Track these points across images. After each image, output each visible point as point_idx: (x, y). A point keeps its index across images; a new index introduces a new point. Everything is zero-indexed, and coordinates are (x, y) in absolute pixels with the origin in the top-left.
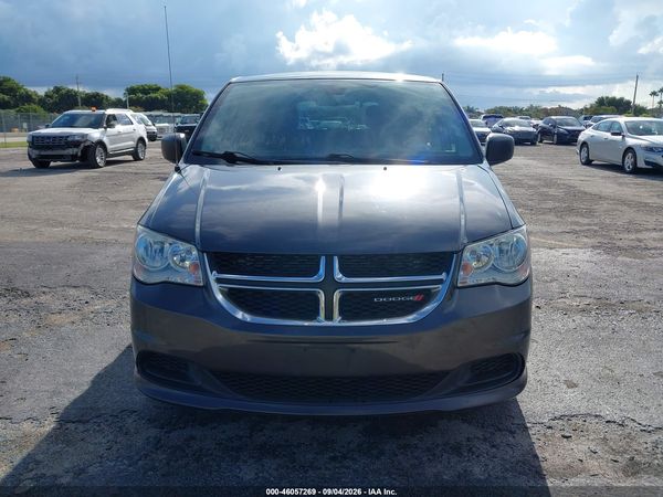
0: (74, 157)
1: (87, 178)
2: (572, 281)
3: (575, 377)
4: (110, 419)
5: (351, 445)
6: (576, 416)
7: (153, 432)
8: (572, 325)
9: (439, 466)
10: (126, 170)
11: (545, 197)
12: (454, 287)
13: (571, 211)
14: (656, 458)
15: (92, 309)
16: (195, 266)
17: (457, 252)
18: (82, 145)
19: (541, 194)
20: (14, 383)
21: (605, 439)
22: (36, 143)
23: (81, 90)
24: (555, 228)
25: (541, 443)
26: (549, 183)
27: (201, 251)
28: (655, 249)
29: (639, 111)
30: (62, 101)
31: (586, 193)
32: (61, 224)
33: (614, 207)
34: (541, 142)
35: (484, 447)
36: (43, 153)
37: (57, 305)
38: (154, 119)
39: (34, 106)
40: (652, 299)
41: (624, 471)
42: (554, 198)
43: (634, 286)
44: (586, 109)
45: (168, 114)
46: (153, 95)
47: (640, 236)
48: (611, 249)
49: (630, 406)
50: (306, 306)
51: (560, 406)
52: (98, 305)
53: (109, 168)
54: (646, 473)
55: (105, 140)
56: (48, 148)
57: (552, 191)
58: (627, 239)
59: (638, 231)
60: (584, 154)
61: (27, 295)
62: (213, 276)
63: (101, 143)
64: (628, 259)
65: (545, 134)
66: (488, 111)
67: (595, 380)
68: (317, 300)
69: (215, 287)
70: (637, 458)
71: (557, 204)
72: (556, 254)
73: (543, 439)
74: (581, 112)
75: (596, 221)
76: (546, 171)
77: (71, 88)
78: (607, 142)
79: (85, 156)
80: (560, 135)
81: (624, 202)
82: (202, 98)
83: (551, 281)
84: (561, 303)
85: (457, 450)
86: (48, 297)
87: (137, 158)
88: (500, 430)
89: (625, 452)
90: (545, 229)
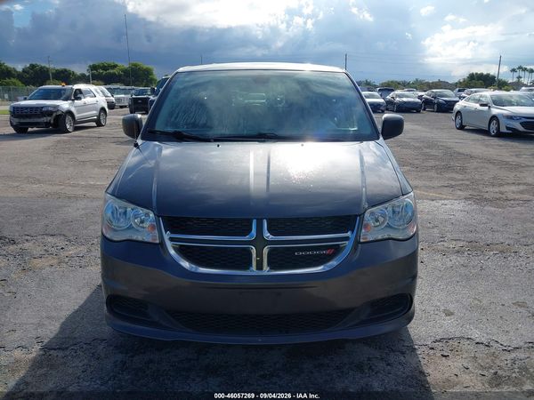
0: (47, 124)
1: (59, 141)
2: (449, 227)
3: (451, 307)
4: (85, 346)
5: (277, 366)
6: (452, 339)
7: (120, 357)
8: (449, 264)
9: (346, 381)
10: (91, 135)
11: (428, 157)
12: (357, 242)
13: (448, 168)
14: (514, 372)
15: (67, 254)
16: (153, 227)
17: (360, 216)
18: (54, 115)
19: (425, 154)
20: (6, 317)
21: (475, 357)
22: (17, 113)
23: (52, 66)
24: (436, 183)
25: (426, 362)
26: (432, 144)
27: (157, 216)
28: (514, 200)
29: (502, 85)
30: (36, 76)
31: (459, 153)
32: (39, 182)
33: (482, 165)
34: (424, 110)
35: (382, 365)
36: (22, 121)
37: (38, 251)
38: (112, 91)
39: (13, 80)
40: (511, 242)
41: (490, 383)
42: (435, 158)
43: (497, 231)
44: (460, 83)
45: (124, 87)
46: (111, 71)
47: (502, 189)
48: (480, 200)
49: (495, 330)
50: (241, 259)
51: (440, 331)
52: (72, 251)
53: (77, 133)
54: (507, 384)
55: (73, 110)
56: (27, 116)
57: (434, 152)
58: (492, 192)
59: (501, 185)
60: (458, 121)
61: (13, 242)
62: (167, 236)
63: (70, 113)
64: (493, 209)
65: (427, 104)
66: (382, 85)
67: (467, 309)
68: (250, 254)
69: (169, 245)
70: (500, 372)
71: (437, 163)
72: (437, 204)
73: (427, 358)
74: (456, 85)
75: (468, 177)
76: (429, 135)
77: (43, 65)
78: (476, 112)
79: (56, 124)
80: (439, 105)
81: (490, 161)
82: (152, 74)
83: (433, 228)
84: (440, 246)
85: (360, 368)
86: (30, 244)
87: (99, 124)
88: (393, 351)
89: (490, 367)
90: (428, 183)
